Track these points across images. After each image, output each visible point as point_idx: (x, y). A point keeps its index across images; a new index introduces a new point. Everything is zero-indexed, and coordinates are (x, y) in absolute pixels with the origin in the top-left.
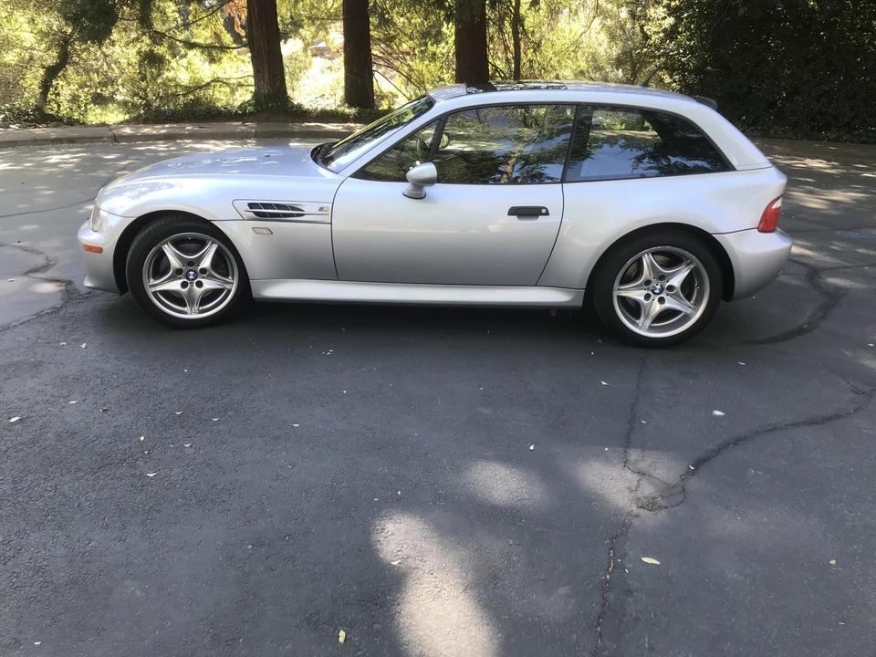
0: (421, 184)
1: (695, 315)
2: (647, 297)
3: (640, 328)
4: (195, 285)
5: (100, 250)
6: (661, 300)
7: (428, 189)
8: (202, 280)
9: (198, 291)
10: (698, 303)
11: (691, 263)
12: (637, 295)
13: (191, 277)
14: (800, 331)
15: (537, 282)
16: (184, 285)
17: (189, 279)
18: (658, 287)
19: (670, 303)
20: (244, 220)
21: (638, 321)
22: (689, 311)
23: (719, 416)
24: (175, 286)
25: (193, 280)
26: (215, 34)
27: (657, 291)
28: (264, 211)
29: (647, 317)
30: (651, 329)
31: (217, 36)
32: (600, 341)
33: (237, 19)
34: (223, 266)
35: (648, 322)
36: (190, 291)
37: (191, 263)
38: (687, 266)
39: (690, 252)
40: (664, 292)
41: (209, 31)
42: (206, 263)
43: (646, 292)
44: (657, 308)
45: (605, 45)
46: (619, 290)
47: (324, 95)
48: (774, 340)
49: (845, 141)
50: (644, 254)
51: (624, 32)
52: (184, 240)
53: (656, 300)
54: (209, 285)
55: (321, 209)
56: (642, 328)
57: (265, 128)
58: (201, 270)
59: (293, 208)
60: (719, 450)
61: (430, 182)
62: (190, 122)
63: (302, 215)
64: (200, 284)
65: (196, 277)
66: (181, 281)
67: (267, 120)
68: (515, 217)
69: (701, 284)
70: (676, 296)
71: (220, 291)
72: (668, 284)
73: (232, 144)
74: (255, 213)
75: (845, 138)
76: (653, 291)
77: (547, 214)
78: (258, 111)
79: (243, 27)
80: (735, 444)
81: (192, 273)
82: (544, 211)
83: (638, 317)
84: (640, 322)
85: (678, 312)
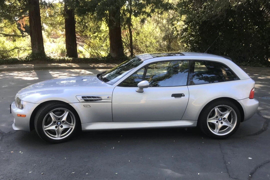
0: (142, 88)
1: (233, 127)
2: (217, 122)
3: (215, 132)
4: (60, 127)
5: (25, 116)
6: (222, 123)
7: (144, 89)
8: (62, 125)
9: (61, 129)
10: (233, 123)
11: (230, 110)
12: (214, 121)
13: (59, 124)
14: (262, 131)
15: (181, 119)
16: (56, 127)
17: (58, 125)
18: (220, 118)
19: (224, 124)
20: (80, 102)
21: (214, 130)
22: (231, 126)
23: (251, 159)
24: (53, 128)
25: (59, 125)
26: (13, 30)
27: (220, 120)
28: (87, 99)
29: (217, 129)
30: (219, 133)
31: (14, 31)
32: (203, 138)
33: (22, 25)
34: (70, 119)
35: (218, 131)
36: (58, 129)
37: (59, 119)
38: (229, 111)
39: (230, 106)
40: (222, 120)
41: (11, 29)
42: (64, 119)
43: (217, 120)
44: (220, 126)
45: (159, 33)
46: (209, 120)
47: (53, 52)
48: (256, 134)
49: (248, 66)
50: (215, 108)
51: (165, 28)
52: (57, 111)
53: (220, 123)
54: (65, 127)
55: (108, 97)
56: (216, 132)
57: (38, 66)
58: (62, 121)
59: (98, 98)
60: (256, 170)
61: (146, 87)
62: (6, 64)
63: (102, 100)
64: (62, 127)
65: (60, 124)
66: (55, 126)
67: (38, 63)
68: (174, 97)
69: (234, 116)
70: (226, 121)
71: (68, 129)
72: (223, 117)
73: (25, 73)
74: (84, 100)
75: (248, 65)
76: (219, 120)
77: (184, 96)
78: (34, 59)
79: (24, 27)
80: (259, 167)
81: (59, 123)
82: (183, 95)
83: (214, 129)
84: (215, 130)
85: (227, 126)
